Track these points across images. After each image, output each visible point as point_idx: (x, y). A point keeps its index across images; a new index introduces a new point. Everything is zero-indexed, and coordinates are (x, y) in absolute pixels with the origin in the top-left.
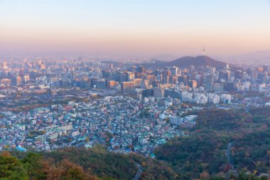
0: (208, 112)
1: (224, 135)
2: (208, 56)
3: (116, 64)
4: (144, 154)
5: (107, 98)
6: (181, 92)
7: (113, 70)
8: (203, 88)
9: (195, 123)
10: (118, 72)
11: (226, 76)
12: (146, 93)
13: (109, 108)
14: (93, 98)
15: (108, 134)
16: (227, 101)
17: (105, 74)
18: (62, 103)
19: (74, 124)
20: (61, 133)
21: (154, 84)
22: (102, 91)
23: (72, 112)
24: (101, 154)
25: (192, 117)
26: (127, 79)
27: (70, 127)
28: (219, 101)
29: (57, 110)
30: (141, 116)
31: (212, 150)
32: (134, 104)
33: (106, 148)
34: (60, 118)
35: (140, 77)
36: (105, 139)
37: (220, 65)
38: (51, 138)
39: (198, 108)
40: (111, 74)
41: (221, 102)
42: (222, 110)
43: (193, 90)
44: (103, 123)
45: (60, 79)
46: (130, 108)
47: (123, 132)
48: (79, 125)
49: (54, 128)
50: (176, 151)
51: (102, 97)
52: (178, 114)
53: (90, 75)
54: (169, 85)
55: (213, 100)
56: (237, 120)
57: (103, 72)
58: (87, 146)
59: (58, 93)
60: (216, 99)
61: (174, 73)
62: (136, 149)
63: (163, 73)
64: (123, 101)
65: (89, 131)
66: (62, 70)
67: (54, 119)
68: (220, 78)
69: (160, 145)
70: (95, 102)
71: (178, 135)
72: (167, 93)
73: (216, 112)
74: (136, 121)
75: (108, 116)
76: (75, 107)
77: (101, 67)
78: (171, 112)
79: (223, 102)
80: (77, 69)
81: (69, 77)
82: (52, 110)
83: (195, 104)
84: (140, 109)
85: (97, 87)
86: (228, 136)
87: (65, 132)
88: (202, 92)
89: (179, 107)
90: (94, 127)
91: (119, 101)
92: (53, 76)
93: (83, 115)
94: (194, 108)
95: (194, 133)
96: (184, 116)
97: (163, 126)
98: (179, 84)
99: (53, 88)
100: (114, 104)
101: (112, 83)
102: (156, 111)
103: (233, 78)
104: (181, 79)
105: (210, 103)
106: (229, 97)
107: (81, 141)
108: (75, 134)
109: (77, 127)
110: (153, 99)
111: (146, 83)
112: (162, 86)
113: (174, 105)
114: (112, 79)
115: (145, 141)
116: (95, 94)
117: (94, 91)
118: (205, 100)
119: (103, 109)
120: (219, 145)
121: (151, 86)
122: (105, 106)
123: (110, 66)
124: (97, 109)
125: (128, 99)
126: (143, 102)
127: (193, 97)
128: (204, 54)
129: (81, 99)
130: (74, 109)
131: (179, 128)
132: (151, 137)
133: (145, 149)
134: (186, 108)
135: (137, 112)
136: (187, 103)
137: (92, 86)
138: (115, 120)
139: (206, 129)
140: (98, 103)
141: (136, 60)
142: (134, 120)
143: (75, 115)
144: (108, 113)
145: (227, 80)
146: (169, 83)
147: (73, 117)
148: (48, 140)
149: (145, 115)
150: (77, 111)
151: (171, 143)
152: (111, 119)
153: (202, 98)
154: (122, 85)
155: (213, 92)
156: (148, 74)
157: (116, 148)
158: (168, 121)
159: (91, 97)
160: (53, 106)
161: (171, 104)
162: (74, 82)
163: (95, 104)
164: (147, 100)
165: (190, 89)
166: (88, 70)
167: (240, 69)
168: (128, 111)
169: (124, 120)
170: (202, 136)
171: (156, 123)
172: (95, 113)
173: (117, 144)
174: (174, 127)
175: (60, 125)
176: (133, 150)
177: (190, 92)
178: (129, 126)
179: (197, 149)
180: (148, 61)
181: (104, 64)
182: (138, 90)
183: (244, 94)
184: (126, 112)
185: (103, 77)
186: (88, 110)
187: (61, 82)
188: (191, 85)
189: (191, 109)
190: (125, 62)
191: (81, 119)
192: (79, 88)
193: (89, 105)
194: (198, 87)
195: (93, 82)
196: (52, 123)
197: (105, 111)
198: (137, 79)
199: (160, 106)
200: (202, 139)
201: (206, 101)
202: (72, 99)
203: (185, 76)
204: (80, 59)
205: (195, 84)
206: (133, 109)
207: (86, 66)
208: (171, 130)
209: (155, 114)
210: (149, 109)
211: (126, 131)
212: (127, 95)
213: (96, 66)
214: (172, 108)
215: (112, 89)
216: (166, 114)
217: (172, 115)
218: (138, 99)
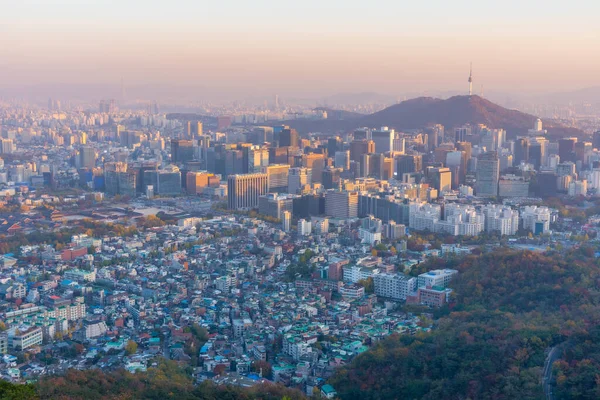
0: (487, 259)
1: (532, 327)
2: (482, 95)
3: (212, 123)
4: (303, 385)
5: (189, 223)
6: (406, 201)
7: (203, 137)
8: (470, 191)
9: (448, 291)
10: (218, 147)
11: (534, 154)
12: (304, 208)
13: (193, 253)
14: (144, 224)
15: (194, 331)
16: (540, 226)
17: (179, 154)
18: (52, 239)
19: (90, 301)
20: (52, 330)
21: (327, 180)
22: (171, 204)
23: (84, 266)
24: (176, 389)
25: (441, 275)
26: (246, 166)
27: (78, 311)
28: (516, 228)
29: (39, 262)
30: (290, 276)
31: (500, 371)
32: (270, 240)
33: (188, 372)
34: (48, 286)
35: (284, 160)
36: (185, 345)
37: (517, 123)
38: (24, 344)
39: (457, 249)
40: (198, 151)
41: (522, 231)
42: (528, 252)
43: (439, 198)
44: (176, 298)
45: (45, 168)
46: (257, 252)
47: (236, 323)
48: (106, 303)
49: (31, 315)
50: (396, 374)
51: (172, 220)
52: (399, 269)
53: (134, 156)
54: (371, 181)
55: (498, 223)
56: (569, 280)
57: (175, 144)
58: (132, 366)
59: (38, 209)
60: (508, 223)
61: (383, 147)
62: (277, 371)
63: (352, 147)
64: (236, 232)
65: (137, 323)
66: (51, 142)
67: (30, 287)
68: (517, 161)
69: (347, 358)
70: (151, 236)
71: (401, 330)
72: (365, 206)
73: (511, 258)
74: (278, 289)
75: (192, 278)
76: (91, 250)
77: (167, 132)
78: (380, 261)
79: (528, 230)
80: (94, 138)
81: (72, 162)
82: (24, 262)
83: (446, 237)
84: (288, 255)
85: (155, 192)
86: (545, 328)
87: (65, 324)
88: (468, 201)
89: (403, 247)
90: (150, 309)
91: (225, 232)
92: (25, 159)
93: (118, 275)
94: (445, 248)
95: (446, 321)
96: (415, 272)
97: (356, 304)
98: (399, 178)
99: (26, 196)
100: (207, 242)
101: (201, 178)
102: (336, 261)
103: (555, 160)
104: (404, 165)
105: (490, 234)
106: (545, 214)
107: (113, 352)
108: (95, 330)
109: (98, 311)
110: (325, 224)
111: (304, 179)
112: (350, 186)
113: (385, 240)
114: (201, 167)
115: (304, 348)
116: (150, 212)
117: (148, 204)
118: (476, 225)
119: (176, 257)
120: (520, 354)
121: (318, 186)
122: (181, 246)
123: (194, 128)
124: (159, 255)
125: (250, 225)
126: (295, 234)
127: (442, 217)
128: (471, 89)
129: (109, 228)
130: (91, 258)
131: (402, 308)
132: (321, 337)
133: (303, 371)
134: (422, 249)
135: (277, 263)
136: (425, 233)
137: (141, 188)
138: (215, 287)
139: (482, 309)
140: (162, 237)
141: (273, 109)
142: (271, 289)
143: (91, 276)
144: (193, 267)
145: (537, 166)
146: (371, 175)
147: (86, 282)
148: (15, 351)
149: (302, 271)
150: (99, 264)
151: (381, 353)
152: (200, 285)
153: (467, 219)
154: (232, 184)
155: (499, 201)
156: (308, 150)
157: (218, 370)
158: (370, 287)
159: (140, 220)
160: (27, 249)
161: (377, 237)
162: (86, 176)
163: (151, 243)
164: (305, 226)
165: (434, 193)
166: (128, 140)
167: (574, 132)
168: (251, 261)
169: (239, 286)
170: (471, 331)
171: (336, 296)
172: (152, 269)
173: (220, 359)
174: (388, 305)
175: (50, 305)
176: (269, 375)
177: (431, 201)
178: (254, 304)
179: (457, 368)
180: (308, 113)
181: (175, 122)
182: (279, 199)
183: (588, 205)
184: (244, 265)
185: (174, 160)
186: (132, 258)
187: (47, 176)
188: (434, 182)
189: (436, 253)
190: (238, 115)
191: (111, 288)
192: (102, 195)
193: (133, 245)
194: (454, 187)
195: (144, 176)
196: (24, 300)
197: (182, 261)
198: (277, 166)
199: (344, 244)
200: (470, 340)
201: (480, 227)
202: (82, 227)
203: (418, 156)
204: (104, 107)
205: (446, 179)
206: (266, 255)
207: (120, 128)
208: (381, 314)
209: (333, 266)
210: (313, 255)
211: (248, 321)
212: (247, 214)
213: (152, 127)
214: (380, 251)
215: (202, 195)
216: (364, 269)
217: (382, 270)
218: (279, 224)
